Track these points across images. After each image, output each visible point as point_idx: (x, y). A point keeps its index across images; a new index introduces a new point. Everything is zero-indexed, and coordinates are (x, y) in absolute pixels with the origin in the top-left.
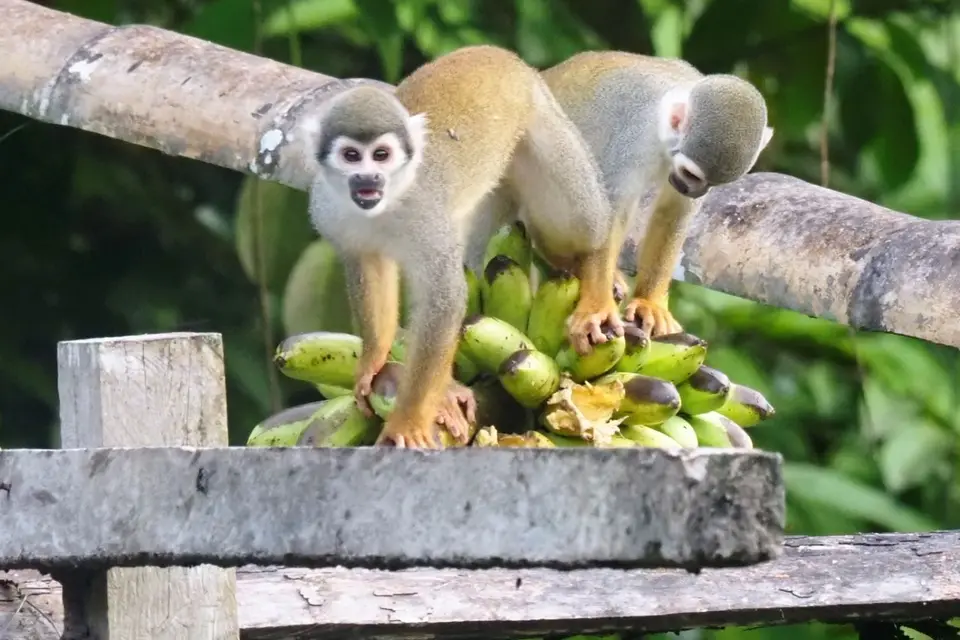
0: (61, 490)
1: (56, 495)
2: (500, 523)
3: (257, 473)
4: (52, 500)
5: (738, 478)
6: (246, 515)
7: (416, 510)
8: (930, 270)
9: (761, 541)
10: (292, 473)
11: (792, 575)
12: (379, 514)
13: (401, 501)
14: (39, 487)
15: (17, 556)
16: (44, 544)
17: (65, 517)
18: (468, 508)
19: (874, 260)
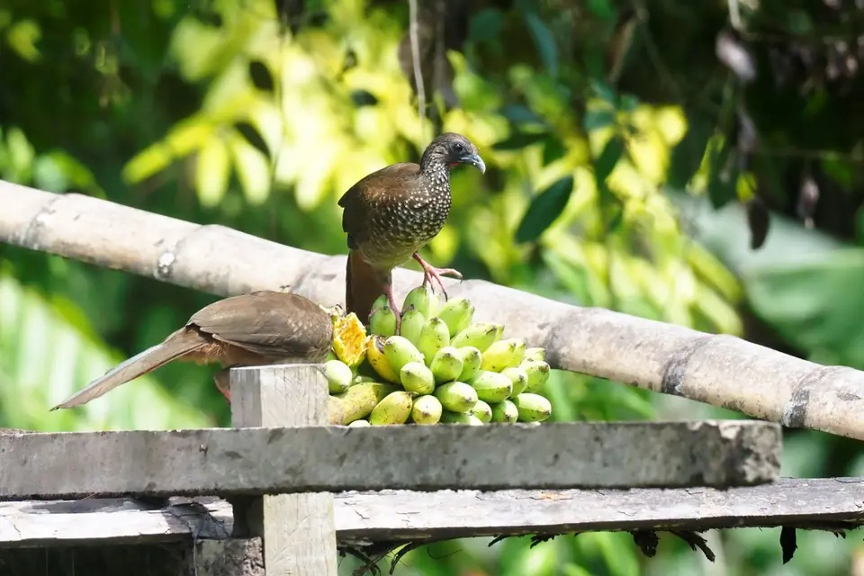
0: (247, 451)
1: (242, 453)
2: (581, 465)
3: (395, 440)
4: (239, 457)
5: (757, 437)
6: (387, 463)
7: (516, 459)
8: (589, 335)
9: (769, 472)
10: (422, 439)
11: (623, 504)
12: (489, 462)
13: (506, 454)
14: (229, 449)
15: (212, 487)
16: (233, 481)
17: (249, 466)
18: (556, 457)
19: (553, 329)
